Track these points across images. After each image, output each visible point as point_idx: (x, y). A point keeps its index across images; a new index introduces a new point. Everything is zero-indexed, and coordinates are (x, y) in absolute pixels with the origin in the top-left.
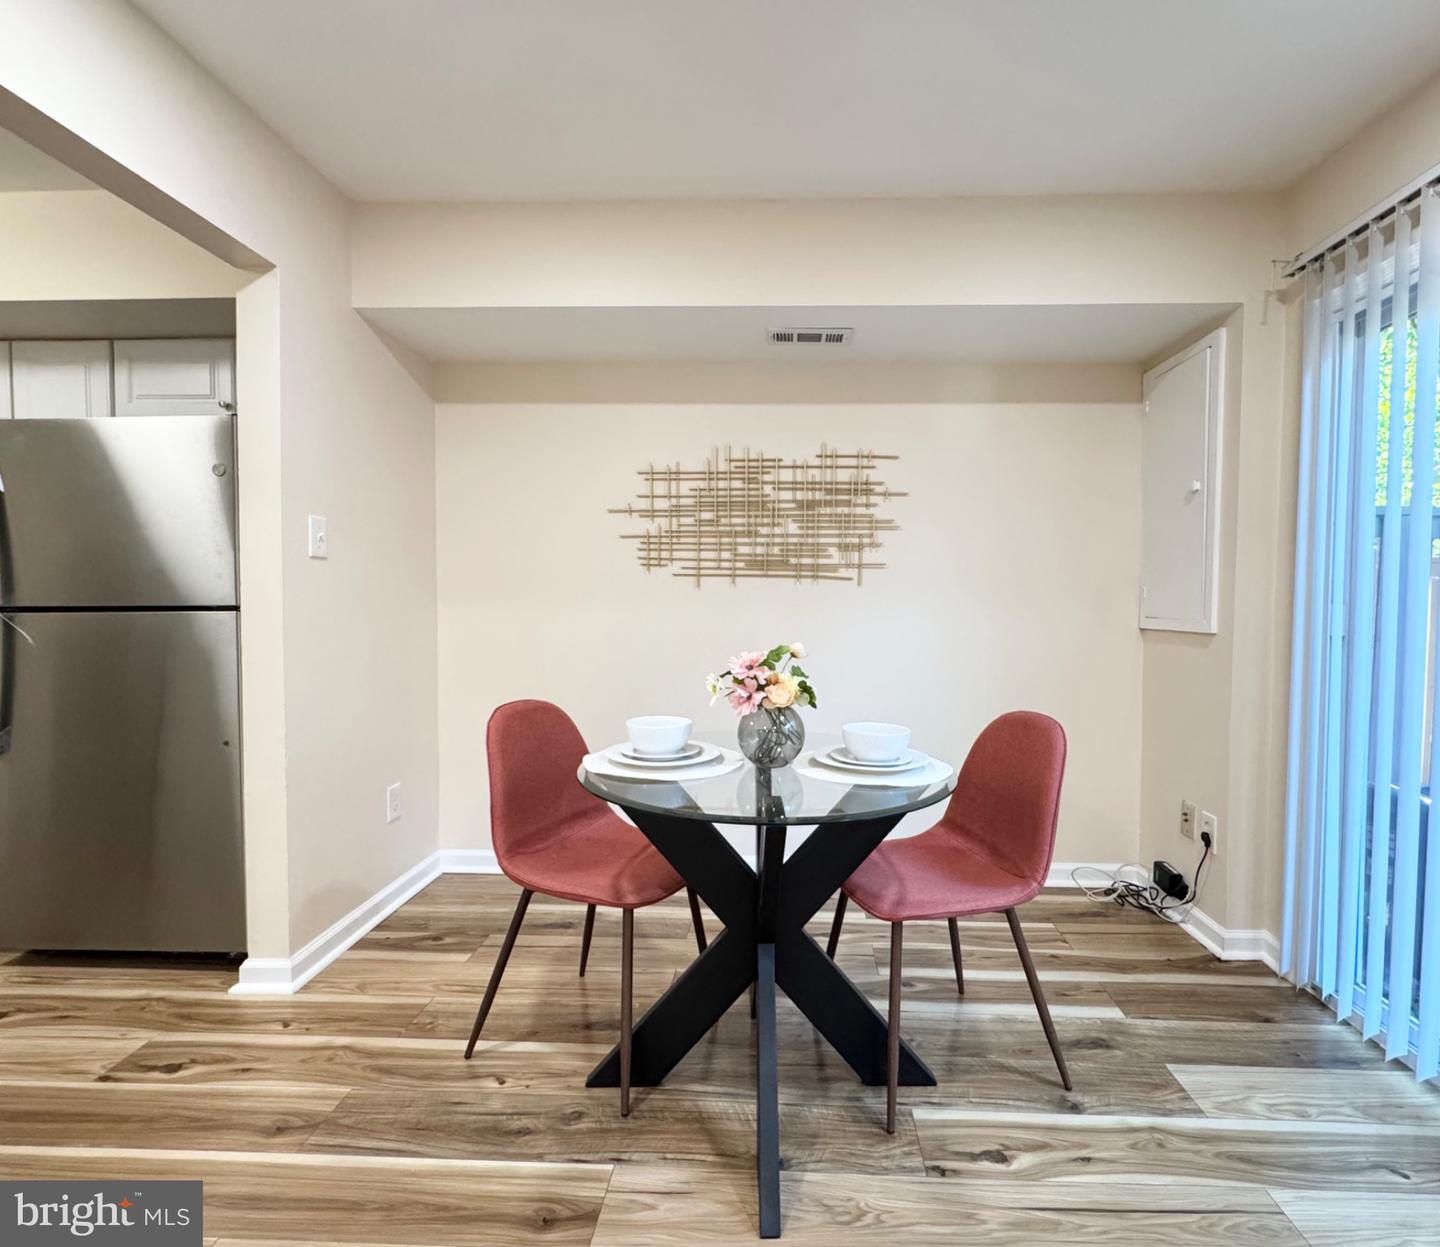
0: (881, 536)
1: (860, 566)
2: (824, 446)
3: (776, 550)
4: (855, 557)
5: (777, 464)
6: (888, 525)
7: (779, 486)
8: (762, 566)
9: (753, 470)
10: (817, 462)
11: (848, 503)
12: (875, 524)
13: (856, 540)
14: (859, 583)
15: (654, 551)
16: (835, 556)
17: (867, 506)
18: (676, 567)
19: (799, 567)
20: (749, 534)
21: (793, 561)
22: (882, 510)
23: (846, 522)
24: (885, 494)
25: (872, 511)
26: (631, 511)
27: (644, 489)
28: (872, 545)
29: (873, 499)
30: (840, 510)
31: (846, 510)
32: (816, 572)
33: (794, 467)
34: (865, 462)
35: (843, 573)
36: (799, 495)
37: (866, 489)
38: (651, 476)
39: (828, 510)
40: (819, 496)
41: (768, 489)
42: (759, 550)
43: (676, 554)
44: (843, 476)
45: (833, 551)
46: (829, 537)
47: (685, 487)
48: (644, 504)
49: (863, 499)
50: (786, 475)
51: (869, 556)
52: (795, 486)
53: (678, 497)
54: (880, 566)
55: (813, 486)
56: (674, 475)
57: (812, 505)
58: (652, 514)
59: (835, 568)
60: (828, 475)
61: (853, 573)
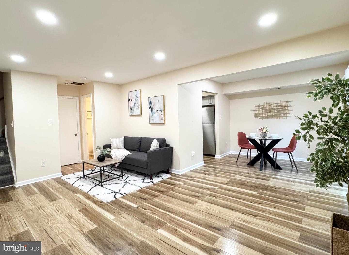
0: (290, 112)
1: (287, 116)
2: (280, 101)
3: (274, 115)
4: (286, 115)
5: (274, 103)
6: (291, 110)
7: (274, 106)
8: (272, 117)
9: (270, 104)
10: (279, 103)
11: (284, 108)
12: (289, 110)
13: (286, 113)
14: (286, 119)
15: (257, 116)
16: (283, 115)
17: (288, 108)
18: (259, 117)
19: (277, 117)
20: (269, 113)
21: (276, 116)
22: (290, 108)
23: (284, 111)
24: (290, 106)
25: (288, 109)
26: (253, 111)
27: (255, 108)
28: (288, 113)
29: (288, 107)
30: (283, 109)
31: (284, 109)
32: (280, 117)
33: (276, 104)
34: (287, 102)
35: (284, 117)
36: (277, 107)
37: (287, 106)
38: (256, 106)
39: (281, 109)
40: (280, 107)
41: (272, 107)
42: (271, 115)
43: (259, 116)
44: (283, 104)
45: (282, 114)
46: (282, 113)
47: (261, 107)
48: (255, 110)
49: (287, 107)
50: (275, 105)
51: (288, 115)
52: (276, 106)
53: (260, 109)
54: (290, 116)
55: (279, 106)
56: (259, 106)
57: (278, 109)
58: (256, 111)
59: (282, 117)
60: (281, 104)
61: (286, 117)
